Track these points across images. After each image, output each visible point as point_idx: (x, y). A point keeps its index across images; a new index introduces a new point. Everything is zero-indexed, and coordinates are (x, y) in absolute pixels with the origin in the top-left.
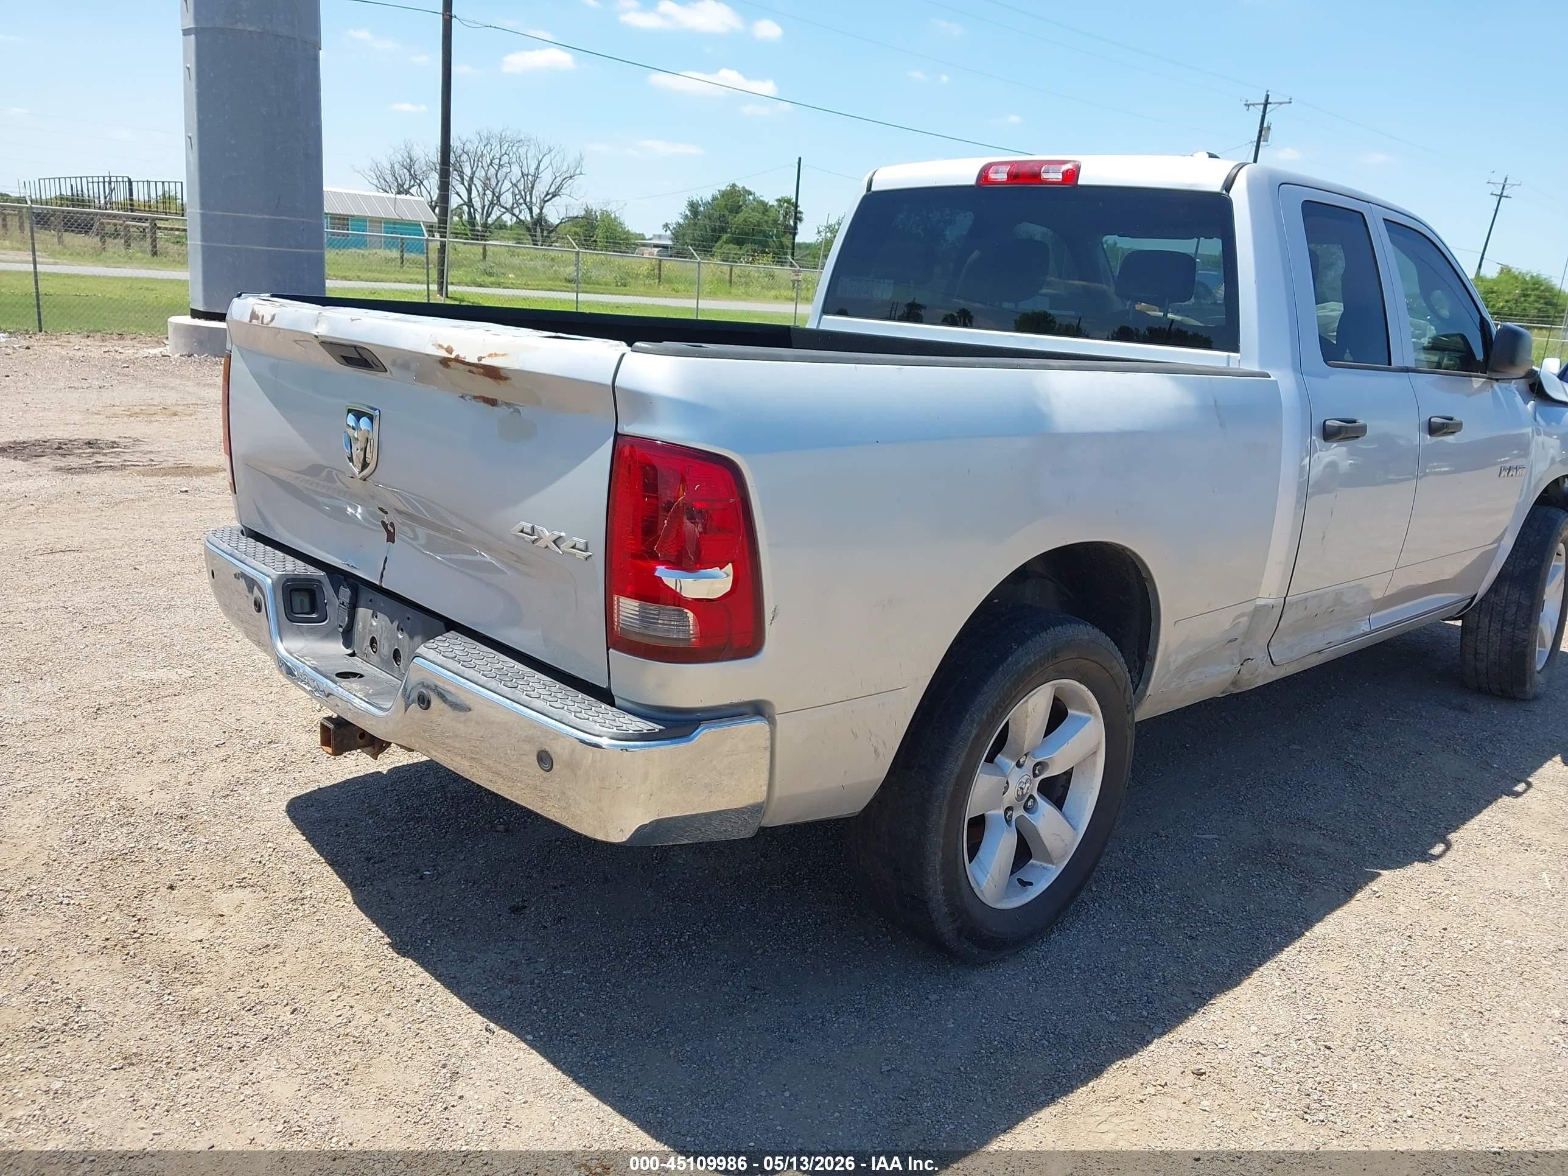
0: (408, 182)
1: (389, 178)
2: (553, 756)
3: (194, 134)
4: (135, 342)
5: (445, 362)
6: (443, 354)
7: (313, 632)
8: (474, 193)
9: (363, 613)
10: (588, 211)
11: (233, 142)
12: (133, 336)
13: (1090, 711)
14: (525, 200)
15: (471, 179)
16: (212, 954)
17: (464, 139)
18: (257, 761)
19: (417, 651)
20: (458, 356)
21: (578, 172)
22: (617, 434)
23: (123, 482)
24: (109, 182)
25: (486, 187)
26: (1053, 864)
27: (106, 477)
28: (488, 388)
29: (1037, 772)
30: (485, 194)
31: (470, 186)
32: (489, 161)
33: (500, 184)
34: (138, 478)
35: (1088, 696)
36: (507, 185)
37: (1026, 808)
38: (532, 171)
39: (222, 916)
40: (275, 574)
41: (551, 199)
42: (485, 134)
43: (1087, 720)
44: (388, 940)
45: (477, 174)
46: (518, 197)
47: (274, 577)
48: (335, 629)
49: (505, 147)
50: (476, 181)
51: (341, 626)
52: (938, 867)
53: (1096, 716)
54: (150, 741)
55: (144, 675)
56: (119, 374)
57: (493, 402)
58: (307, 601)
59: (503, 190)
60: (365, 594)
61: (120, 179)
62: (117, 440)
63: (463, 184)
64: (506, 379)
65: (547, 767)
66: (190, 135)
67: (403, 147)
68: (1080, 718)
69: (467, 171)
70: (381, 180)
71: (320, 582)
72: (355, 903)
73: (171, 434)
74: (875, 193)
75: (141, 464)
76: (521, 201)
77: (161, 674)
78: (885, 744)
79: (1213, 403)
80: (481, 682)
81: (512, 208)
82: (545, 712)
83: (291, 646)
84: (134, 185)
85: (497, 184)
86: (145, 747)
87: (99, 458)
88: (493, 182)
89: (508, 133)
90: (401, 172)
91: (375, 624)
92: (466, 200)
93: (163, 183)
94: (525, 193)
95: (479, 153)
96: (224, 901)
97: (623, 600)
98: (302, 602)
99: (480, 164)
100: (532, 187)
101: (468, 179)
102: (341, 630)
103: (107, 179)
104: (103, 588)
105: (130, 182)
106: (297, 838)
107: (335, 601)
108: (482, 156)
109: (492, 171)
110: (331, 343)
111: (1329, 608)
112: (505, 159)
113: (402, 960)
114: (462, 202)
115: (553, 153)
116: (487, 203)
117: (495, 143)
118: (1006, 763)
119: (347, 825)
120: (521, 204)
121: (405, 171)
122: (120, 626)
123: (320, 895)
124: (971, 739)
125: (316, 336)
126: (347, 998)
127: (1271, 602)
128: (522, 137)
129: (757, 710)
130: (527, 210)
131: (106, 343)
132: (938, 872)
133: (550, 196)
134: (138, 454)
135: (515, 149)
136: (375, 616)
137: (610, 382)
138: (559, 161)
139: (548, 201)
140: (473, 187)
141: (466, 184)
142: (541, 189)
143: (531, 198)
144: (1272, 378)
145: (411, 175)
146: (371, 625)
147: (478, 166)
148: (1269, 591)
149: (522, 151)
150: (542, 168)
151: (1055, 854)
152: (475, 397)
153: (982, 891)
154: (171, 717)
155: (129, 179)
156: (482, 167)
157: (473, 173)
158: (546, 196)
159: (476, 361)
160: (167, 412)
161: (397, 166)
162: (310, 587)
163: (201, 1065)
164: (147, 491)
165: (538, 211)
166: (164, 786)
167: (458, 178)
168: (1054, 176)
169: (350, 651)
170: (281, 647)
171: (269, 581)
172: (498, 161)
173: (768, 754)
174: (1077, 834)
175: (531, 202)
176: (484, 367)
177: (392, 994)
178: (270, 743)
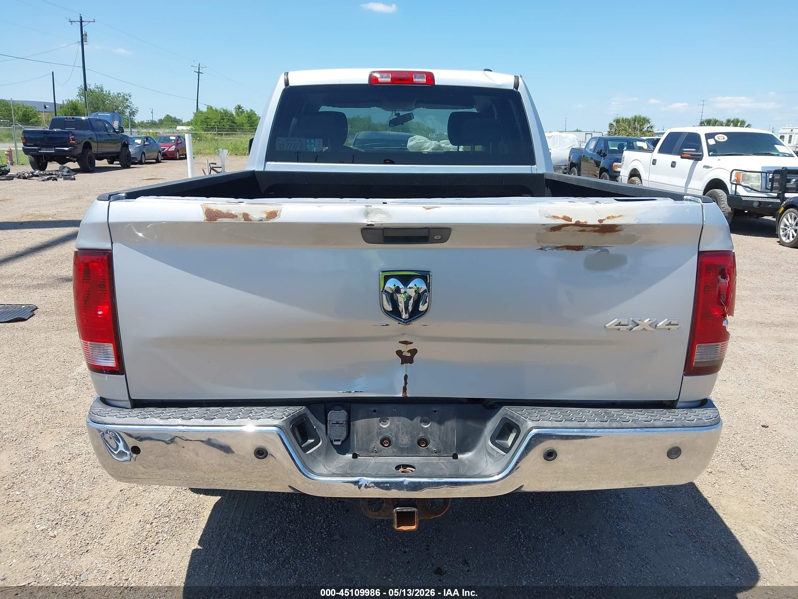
2: (682, 448)
6: (562, 222)
20: (578, 222)
22: (700, 253)
57: (577, 248)
60: (364, 409)
64: (617, 231)
65: (676, 456)
71: (306, 414)
74: (292, 87)
137: (701, 222)
152: (558, 248)
159: (596, 223)
162: (301, 421)
168: (422, 79)
171: (276, 429)
176: (604, 226)
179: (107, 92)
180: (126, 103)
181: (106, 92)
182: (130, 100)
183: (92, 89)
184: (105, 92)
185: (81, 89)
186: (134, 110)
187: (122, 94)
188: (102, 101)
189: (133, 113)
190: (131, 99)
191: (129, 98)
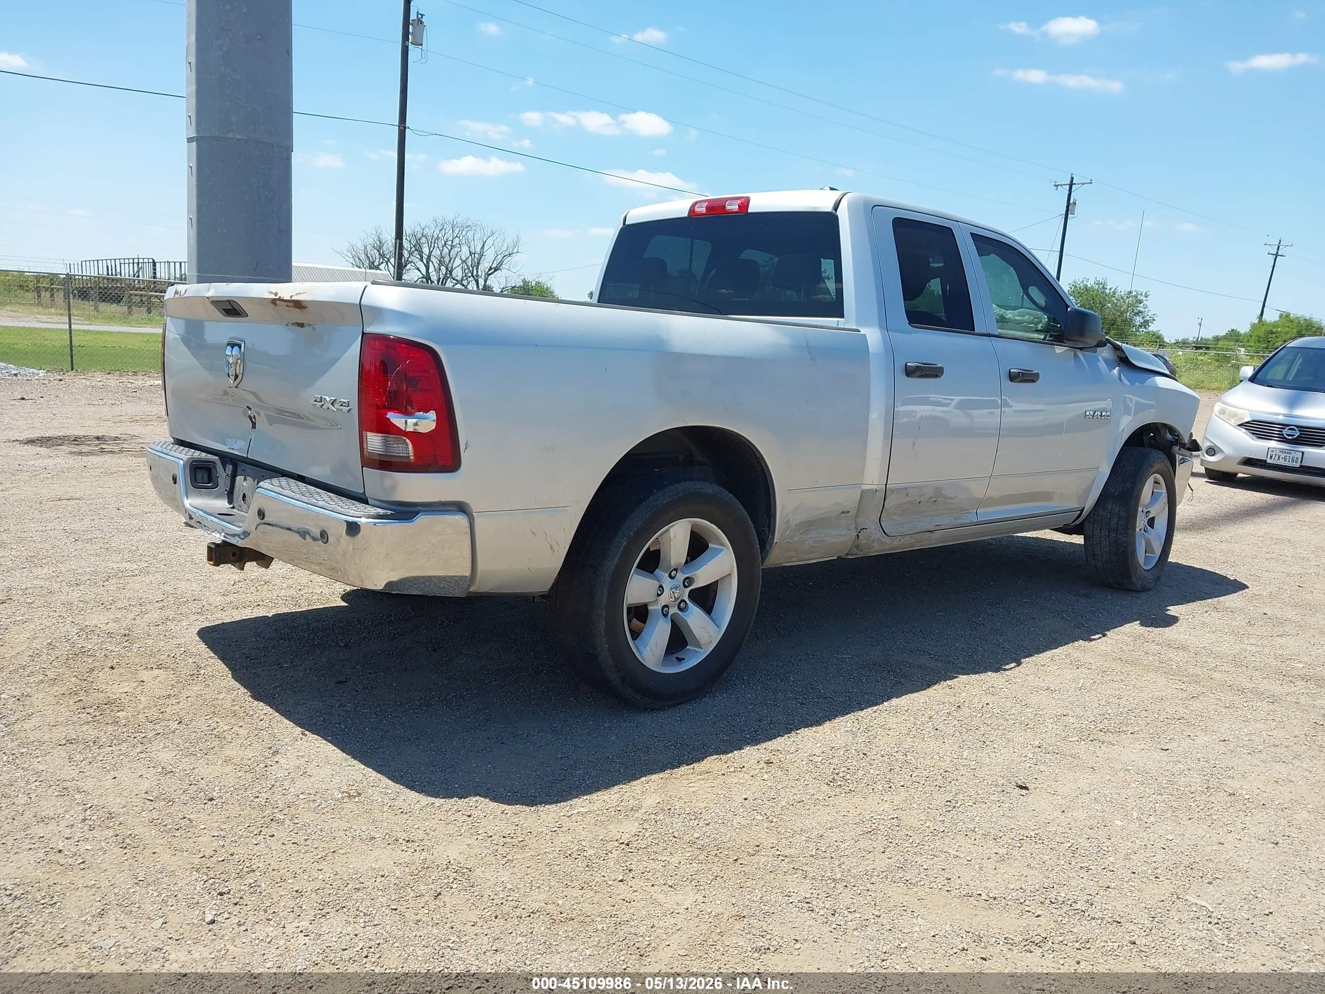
0: (377, 260)
1: (363, 257)
2: (328, 533)
3: (194, 216)
4: (145, 377)
5: (274, 302)
6: (273, 297)
7: (209, 495)
8: (431, 269)
9: (239, 479)
10: (524, 281)
11: (223, 221)
12: (144, 373)
13: (722, 545)
14: (472, 274)
15: (429, 257)
16: (133, 698)
17: (423, 225)
18: (184, 609)
19: (259, 484)
20: (280, 297)
21: (515, 251)
22: (363, 334)
23: (119, 461)
24: (138, 263)
25: (441, 263)
26: (702, 648)
27: (107, 458)
28: (297, 316)
29: (686, 584)
30: (440, 269)
31: (428, 262)
32: (443, 243)
33: (452, 262)
34: (131, 458)
35: (719, 533)
36: (458, 262)
37: (680, 609)
38: (478, 250)
39: (143, 682)
40: (185, 458)
41: (493, 273)
42: (440, 221)
43: (722, 550)
44: (249, 694)
45: (433, 253)
46: (466, 271)
47: (185, 459)
48: (223, 492)
49: (457, 231)
50: (433, 259)
51: (226, 490)
52: (602, 631)
53: (728, 548)
54: (111, 598)
55: (115, 566)
56: (128, 396)
57: (301, 325)
58: (206, 476)
59: (454, 266)
60: (242, 466)
61: (146, 261)
62: (119, 436)
63: (423, 261)
64: (305, 307)
65: (325, 540)
66: (191, 216)
67: (375, 233)
68: (717, 549)
69: (426, 251)
70: (356, 259)
71: (214, 463)
72: (233, 677)
73: (160, 433)
74: (628, 225)
75: (134, 450)
76: (470, 274)
77: (127, 565)
78: (558, 544)
79: (805, 344)
80: (291, 496)
81: (462, 280)
82: (324, 507)
83: (194, 502)
84: (158, 265)
85: (450, 261)
86: (107, 601)
87: (103, 446)
88: (447, 259)
89: (459, 220)
90: (372, 252)
91: (245, 484)
92: (425, 274)
93: (180, 263)
94: (473, 268)
95: (436, 236)
96: (145, 675)
97: (369, 434)
98: (202, 475)
99: (436, 245)
100: (479, 263)
101: (426, 257)
102: (226, 492)
103: (136, 261)
104: (93, 520)
105: (154, 263)
106: (202, 646)
107: (223, 474)
108: (438, 238)
109: (446, 251)
110: (217, 301)
111: (930, 498)
112: (456, 241)
113: (256, 703)
114: (422, 276)
115: (495, 236)
116: (442, 277)
117: (448, 228)
118: (662, 575)
119: (237, 641)
120: (470, 277)
121: (376, 251)
122: (101, 539)
123: (211, 673)
124: (622, 546)
125: (208, 298)
126: (215, 719)
127: (875, 487)
128: (470, 223)
129: (461, 508)
130: (474, 281)
131: (123, 378)
132: (603, 635)
133: (493, 270)
134: (133, 444)
135: (464, 233)
136: (245, 479)
137: (358, 303)
138: (500, 243)
139: (491, 274)
140: (431, 263)
141: (425, 261)
142: (485, 265)
143: (477, 272)
144: (862, 333)
145: (380, 254)
146: (243, 486)
147: (434, 247)
148: (873, 478)
149: (470, 234)
150: (486, 247)
151: (702, 642)
152: (293, 324)
153: (643, 657)
154: (128, 587)
155: (154, 260)
156: (438, 247)
157: (430, 252)
158: (489, 270)
159: (289, 298)
160: (160, 420)
161: (369, 248)
162: (208, 466)
163: (115, 744)
164: (136, 466)
165: (483, 282)
166: (116, 620)
167: (418, 256)
168: (734, 207)
169: (231, 506)
170: (187, 503)
171: (182, 462)
172: (450, 242)
173: (469, 536)
174: (721, 630)
175: (477, 275)
176: (294, 301)
177: (245, 717)
178: (194, 600)
179: (1113, 290)
180: (1138, 307)
181: (1110, 289)
182: (1145, 302)
183: (1089, 286)
184: (1108, 291)
185: (1073, 286)
186: (1148, 319)
187: (1134, 293)
188: (1100, 303)
189: (1146, 324)
190: (1147, 300)
191: (1144, 298)
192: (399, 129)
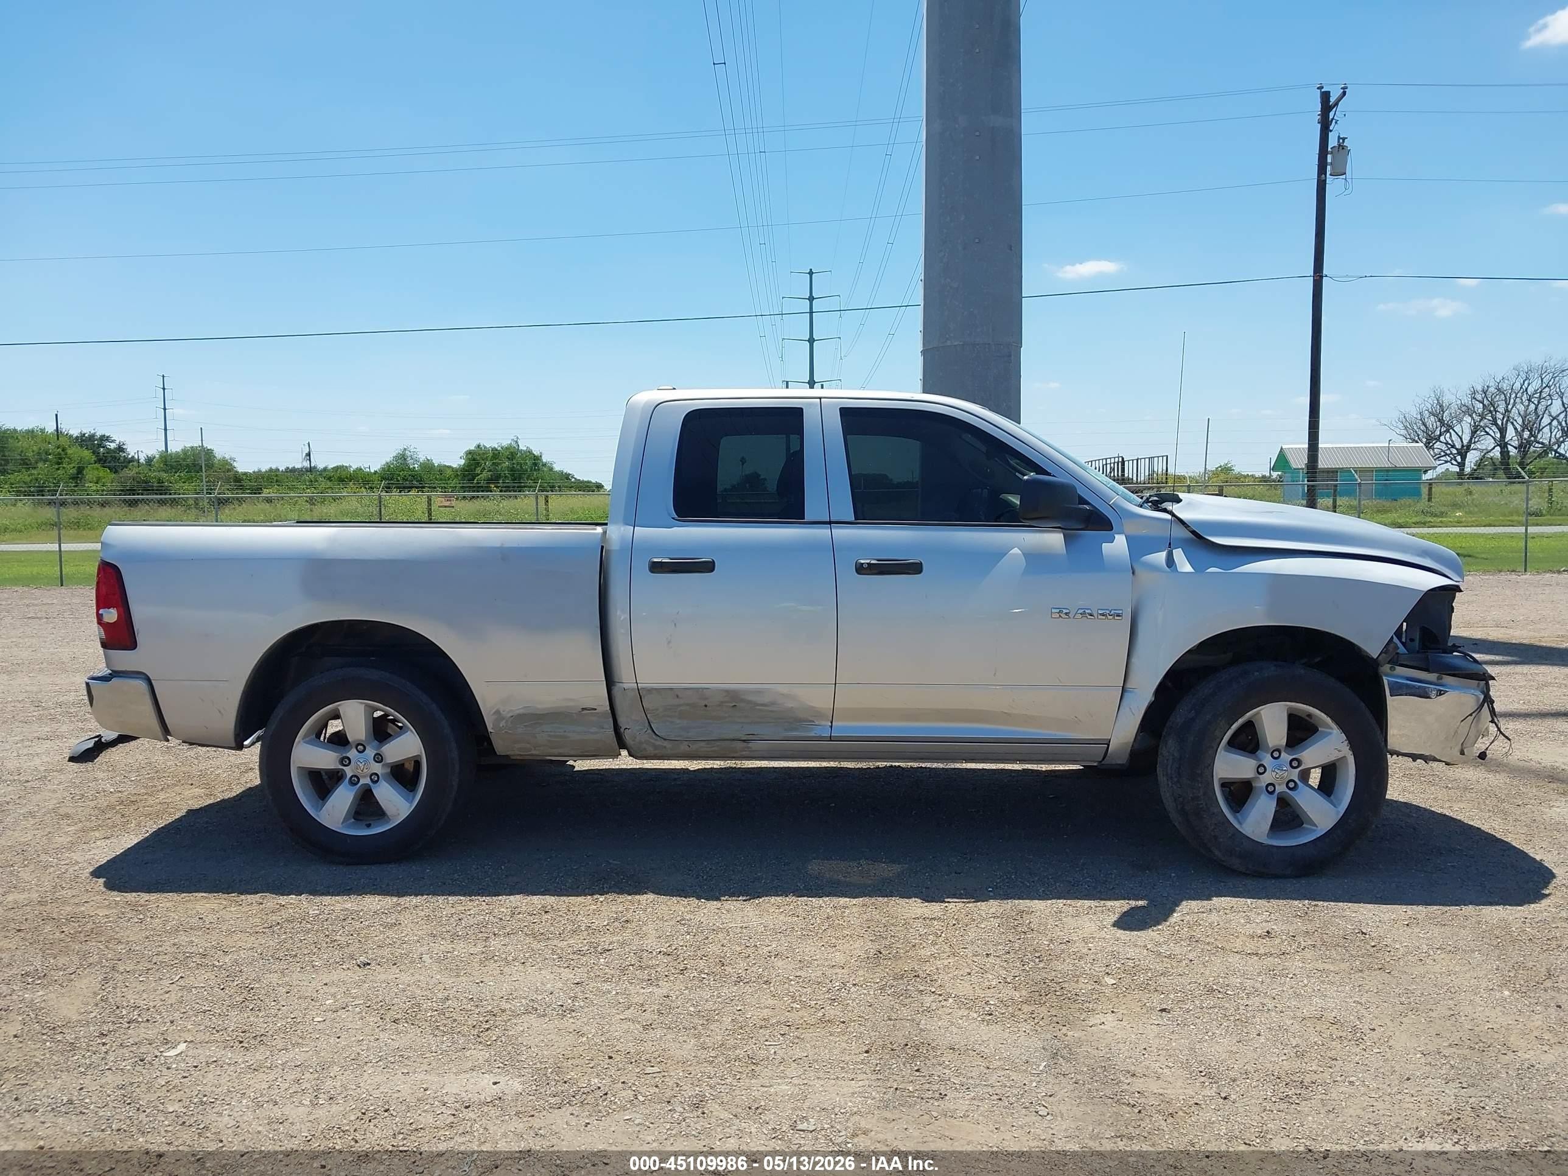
25: (1524, 424)
26: (390, 819)
29: (377, 759)
30: (1522, 431)
31: (1505, 424)
33: (1539, 419)
36: (1547, 419)
37: (372, 780)
43: (405, 733)
59: (1542, 425)
63: (1495, 423)
78: (225, 709)
79: (498, 545)
84: (1126, 463)
85: (1536, 420)
111: (724, 702)
112: (1546, 392)
140: (1509, 425)
141: (1499, 423)
145: (1440, 421)
147: (1515, 403)
151: (389, 813)
155: (1123, 459)
157: (1508, 411)
174: (411, 807)
192: (1314, 280)
